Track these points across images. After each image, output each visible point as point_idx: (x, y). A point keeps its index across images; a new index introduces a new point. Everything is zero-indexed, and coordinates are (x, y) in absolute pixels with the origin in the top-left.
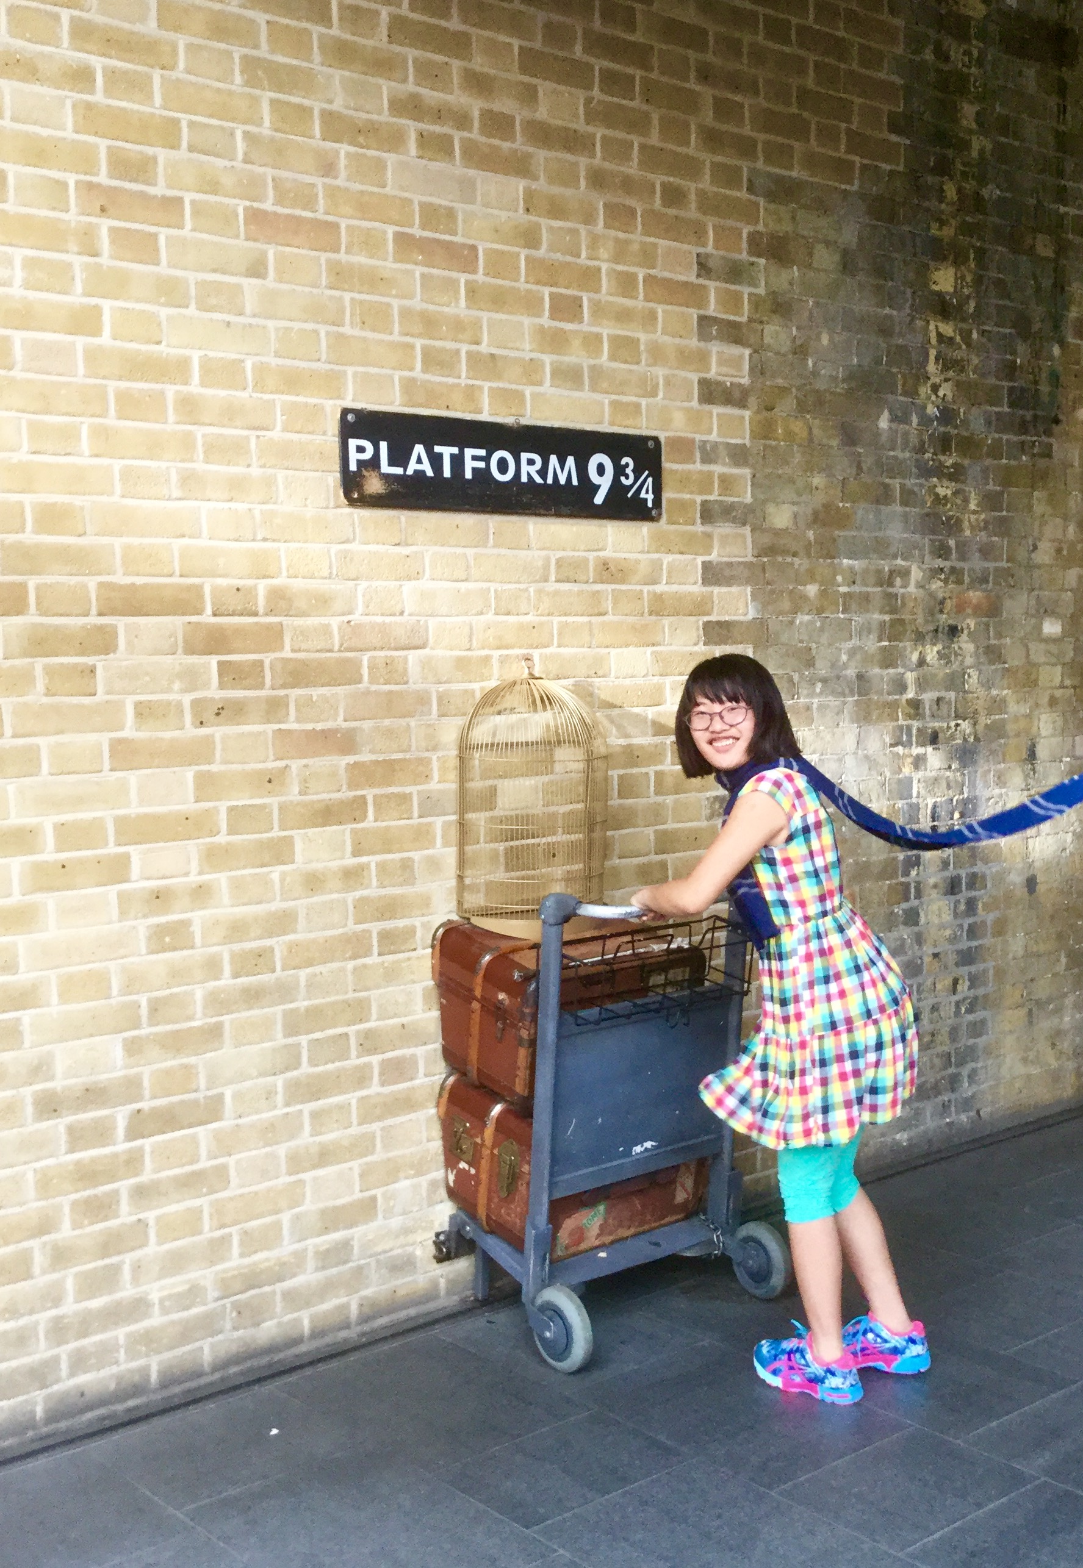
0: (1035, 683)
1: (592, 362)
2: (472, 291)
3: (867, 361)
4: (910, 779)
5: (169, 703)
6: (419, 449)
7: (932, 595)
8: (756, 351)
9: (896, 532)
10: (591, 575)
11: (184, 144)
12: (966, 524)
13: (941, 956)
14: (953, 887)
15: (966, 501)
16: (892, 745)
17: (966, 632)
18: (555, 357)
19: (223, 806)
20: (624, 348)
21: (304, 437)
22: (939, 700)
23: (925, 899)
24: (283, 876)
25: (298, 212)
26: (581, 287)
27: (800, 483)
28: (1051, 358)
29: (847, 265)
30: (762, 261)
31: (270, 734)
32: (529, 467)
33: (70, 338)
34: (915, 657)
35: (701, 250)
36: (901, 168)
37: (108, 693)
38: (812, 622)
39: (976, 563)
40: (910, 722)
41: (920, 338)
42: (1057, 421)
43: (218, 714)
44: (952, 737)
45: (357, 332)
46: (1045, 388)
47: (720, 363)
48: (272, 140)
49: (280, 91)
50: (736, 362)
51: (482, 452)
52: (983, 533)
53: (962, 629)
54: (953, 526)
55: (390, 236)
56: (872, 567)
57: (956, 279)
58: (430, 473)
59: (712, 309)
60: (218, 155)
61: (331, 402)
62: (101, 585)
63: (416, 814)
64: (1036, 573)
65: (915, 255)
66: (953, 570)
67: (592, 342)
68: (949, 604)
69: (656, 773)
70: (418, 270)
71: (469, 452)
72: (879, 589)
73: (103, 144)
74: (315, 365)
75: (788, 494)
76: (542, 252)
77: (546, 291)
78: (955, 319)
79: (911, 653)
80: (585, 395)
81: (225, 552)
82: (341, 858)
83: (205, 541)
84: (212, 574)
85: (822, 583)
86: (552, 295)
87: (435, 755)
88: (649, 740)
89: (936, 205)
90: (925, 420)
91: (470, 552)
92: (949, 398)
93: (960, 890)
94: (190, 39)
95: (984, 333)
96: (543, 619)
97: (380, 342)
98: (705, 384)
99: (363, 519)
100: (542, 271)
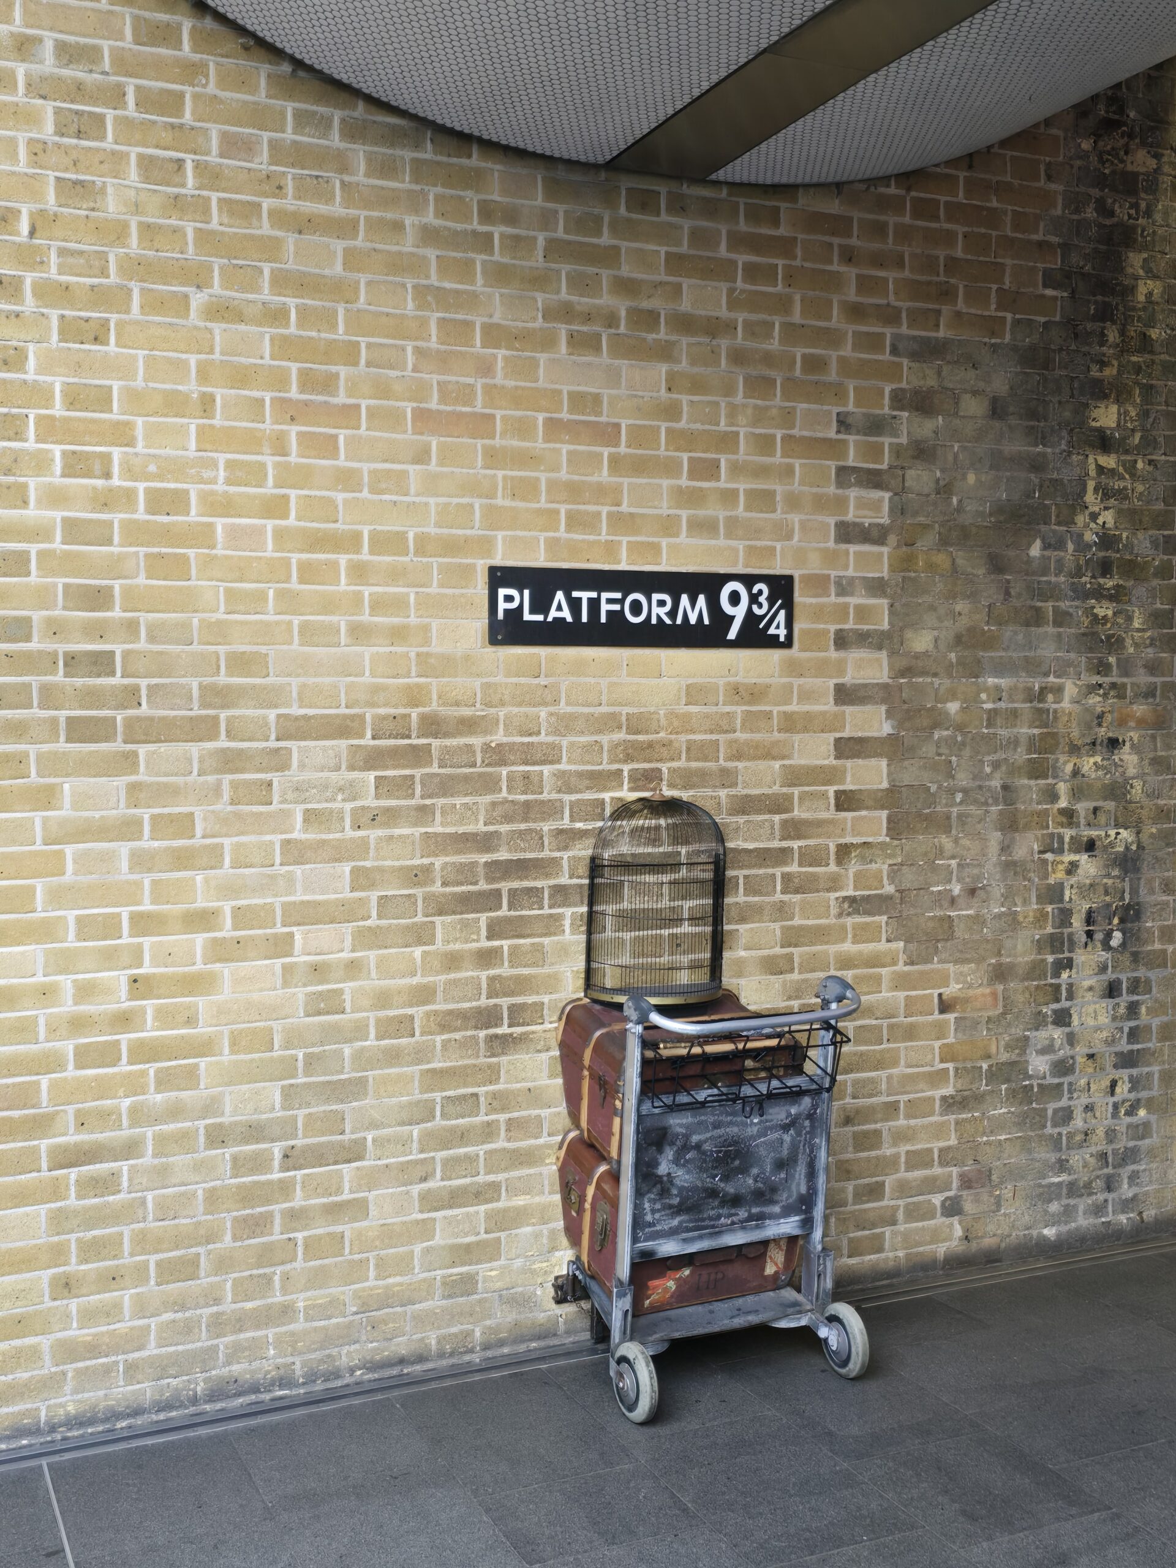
1: (729, 514)
2: (614, 461)
3: (1017, 496)
4: (1061, 886)
5: (331, 811)
6: (560, 596)
7: (1088, 710)
8: (896, 494)
9: (1048, 651)
10: (721, 699)
11: (363, 361)
12: (1128, 642)
13: (1097, 1057)
14: (1112, 990)
15: (1130, 619)
16: (1040, 852)
17: (1128, 744)
18: (691, 512)
19: (374, 895)
20: (762, 500)
21: (457, 591)
22: (1095, 810)
23: (1078, 1001)
24: (425, 954)
25: (459, 408)
26: (719, 451)
27: (942, 610)
29: (997, 410)
30: (906, 414)
31: (418, 836)
33: (263, 521)
34: (1069, 768)
35: (841, 409)
36: (1057, 319)
37: (281, 802)
38: (953, 739)
39: (1143, 679)
40: (1061, 830)
41: (1077, 471)
43: (373, 820)
44: (1111, 845)
45: (508, 503)
47: (857, 507)
48: (438, 351)
49: (446, 311)
51: (618, 595)
52: (1149, 650)
53: (1124, 742)
54: (1114, 644)
55: (541, 422)
56: (1021, 685)
57: (1119, 414)
58: (569, 619)
59: (851, 462)
60: (392, 368)
61: (482, 562)
62: (279, 716)
63: (545, 906)
65: (1073, 396)
66: (1113, 686)
67: (729, 497)
68: (1108, 717)
69: (783, 875)
70: (565, 448)
71: (605, 596)
72: (1029, 705)
73: (294, 367)
74: (469, 532)
75: (930, 619)
76: (682, 424)
77: (685, 456)
78: (1116, 452)
79: (1065, 763)
80: (722, 542)
81: (384, 688)
82: (477, 941)
83: (367, 679)
84: (373, 705)
85: (965, 701)
86: (690, 459)
87: (566, 855)
88: (776, 844)
89: (1096, 349)
90: (1082, 546)
91: (604, 683)
92: (1110, 523)
93: (1120, 995)
94: (370, 276)
95: (1150, 462)
96: (673, 737)
97: (528, 510)
98: (842, 526)
99: (506, 656)
100: (681, 440)
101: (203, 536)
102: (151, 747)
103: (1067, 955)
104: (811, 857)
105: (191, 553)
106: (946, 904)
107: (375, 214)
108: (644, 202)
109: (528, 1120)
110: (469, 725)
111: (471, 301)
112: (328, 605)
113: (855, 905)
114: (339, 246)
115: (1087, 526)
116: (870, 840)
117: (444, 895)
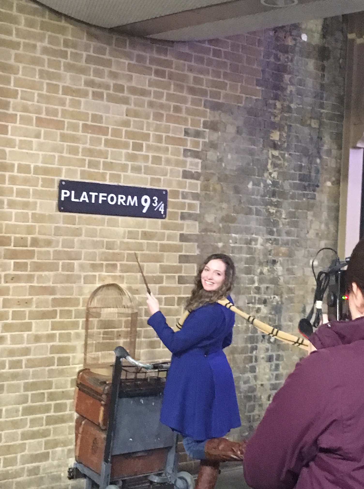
0: (306, 283)
1: (146, 164)
2: (106, 141)
3: (244, 164)
6: (85, 193)
7: (266, 248)
8: (204, 161)
9: (253, 225)
10: (140, 236)
11: (19, 97)
12: (280, 223)
13: (264, 385)
14: (270, 359)
15: (281, 214)
17: (279, 262)
18: (132, 163)
19: (11, 310)
20: (157, 160)
21: (48, 189)
22: (267, 288)
23: (258, 363)
24: (28, 335)
25: (52, 118)
26: (143, 140)
27: (218, 207)
28: (317, 164)
29: (239, 131)
30: (207, 130)
31: (28, 287)
32: (121, 200)
34: (259, 271)
35: (186, 127)
36: (260, 98)
39: (285, 238)
40: (255, 295)
41: (265, 156)
43: (12, 279)
44: (272, 302)
45: (68, 155)
46: (313, 174)
47: (190, 165)
48: (46, 95)
49: (50, 80)
50: (196, 165)
51: (105, 195)
52: (287, 226)
53: (278, 262)
54: (275, 224)
55: (81, 125)
56: (244, 238)
57: (280, 135)
58: (87, 201)
59: (188, 147)
60: (30, 101)
61: (57, 178)
63: (73, 317)
64: (309, 242)
65: (265, 128)
66: (275, 239)
67: (146, 158)
68: (273, 252)
70: (89, 135)
71: (101, 195)
72: (245, 246)
74: (53, 166)
75: (213, 210)
76: (130, 129)
77: (131, 141)
78: (278, 150)
79: (258, 269)
80: (143, 175)
81: (19, 226)
82: (47, 331)
83: (13, 222)
84: (14, 233)
85: (224, 243)
86: (133, 142)
87: (81, 297)
89: (273, 110)
90: (266, 186)
91: (98, 228)
93: (273, 361)
94: (24, 65)
95: (290, 154)
96: (122, 251)
97: (74, 158)
98: (184, 172)
99: (64, 216)
100: (130, 135)
103: (255, 344)
107: (27, 41)
108: (121, 43)
109: (62, 404)
110: (49, 243)
111: (58, 77)
114: (13, 52)
115: (268, 177)
117: (37, 311)
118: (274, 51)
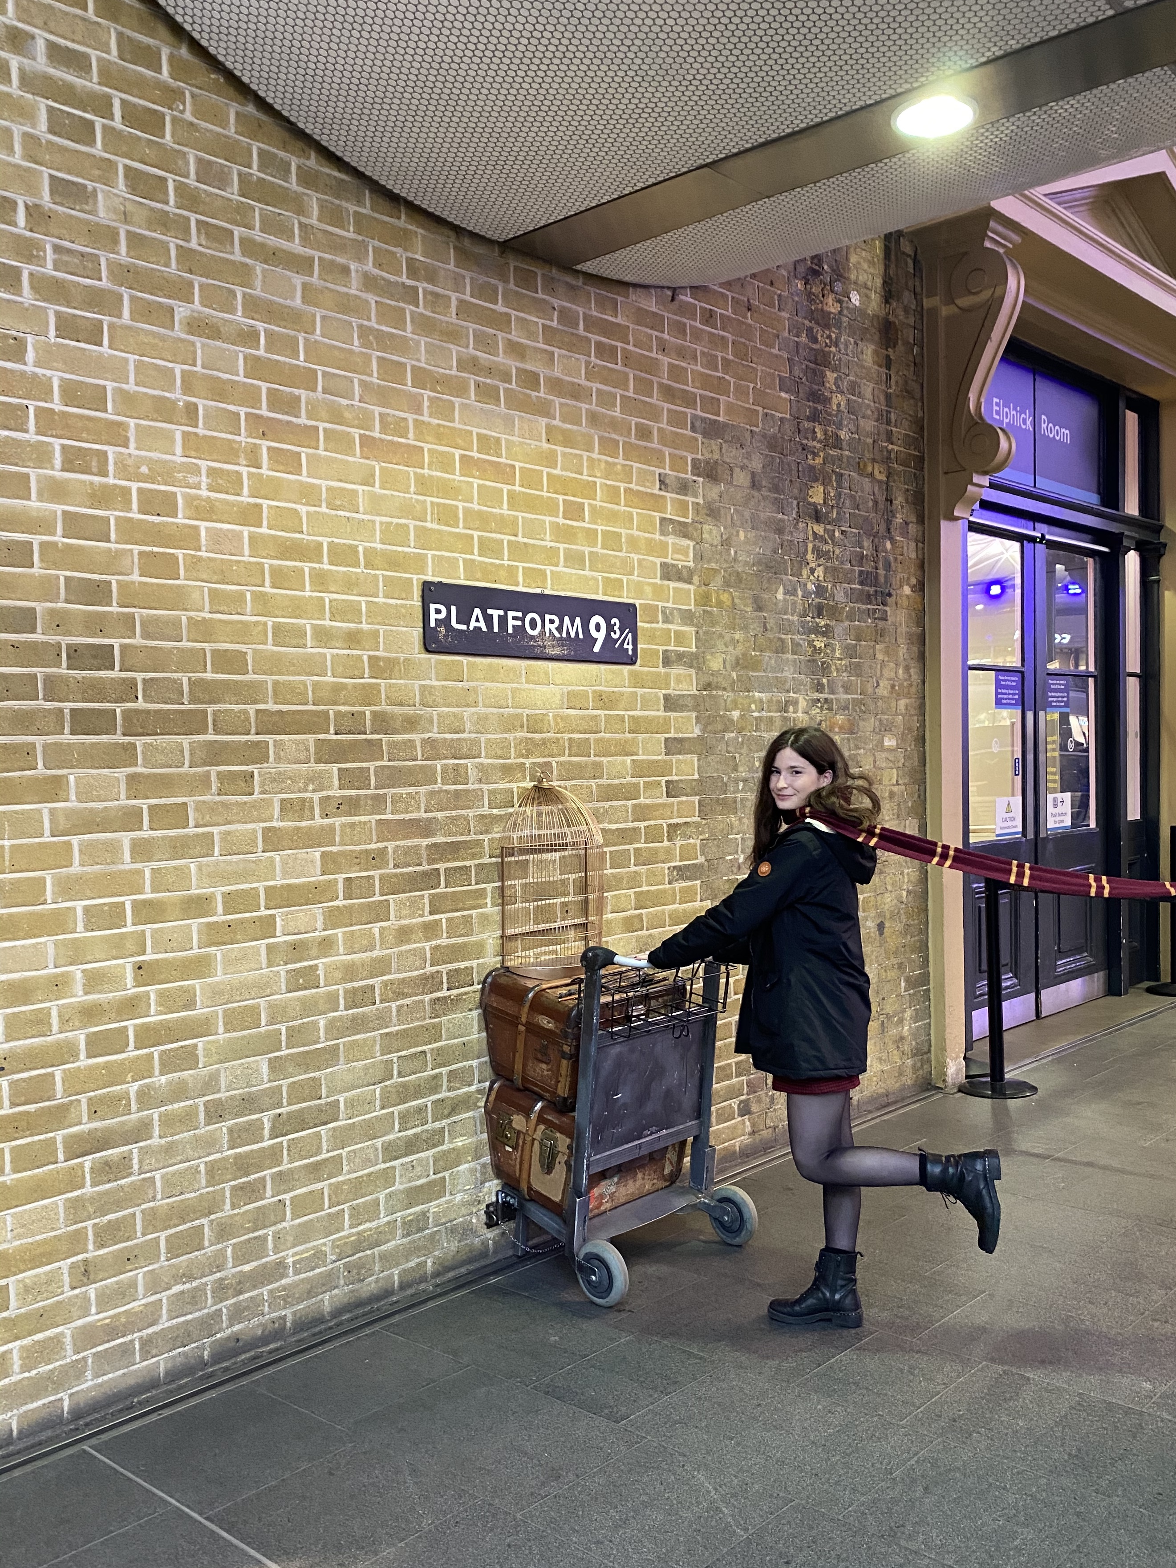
1: (592, 549)
2: (512, 495)
3: (768, 552)
5: (304, 800)
6: (477, 611)
8: (697, 543)
9: (788, 673)
10: (591, 704)
11: (320, 388)
12: (833, 668)
15: (833, 651)
18: (566, 545)
19: (340, 878)
20: (612, 541)
21: (399, 602)
24: (382, 929)
25: (396, 439)
26: (583, 496)
27: (727, 638)
28: (885, 551)
29: (755, 485)
30: (701, 479)
31: (374, 823)
32: (551, 625)
33: (240, 528)
35: (662, 471)
36: (787, 416)
37: (262, 793)
38: (737, 738)
39: (843, 696)
41: (802, 535)
42: (890, 595)
43: (338, 808)
45: (435, 526)
46: (881, 572)
47: (673, 552)
48: (379, 386)
49: (383, 350)
50: (685, 551)
51: (519, 614)
52: (845, 674)
54: (825, 669)
55: (457, 458)
56: (775, 699)
57: (824, 494)
58: (484, 629)
59: (669, 515)
60: (343, 397)
61: (416, 576)
62: (258, 711)
63: (473, 882)
64: (880, 703)
65: (799, 477)
66: (826, 700)
67: (591, 535)
69: (635, 850)
70: (476, 482)
71: (511, 614)
72: (779, 714)
73: (264, 386)
74: (405, 550)
75: (720, 645)
76: (558, 471)
77: (561, 498)
78: (824, 522)
80: (587, 573)
81: (344, 686)
82: (422, 916)
83: (329, 679)
84: (335, 703)
85: (742, 710)
86: (564, 501)
87: (486, 838)
88: (631, 825)
89: (811, 443)
90: (806, 593)
91: (509, 688)
92: (821, 578)
94: (325, 312)
95: (842, 532)
96: (559, 735)
97: (450, 533)
98: (664, 565)
99: (437, 661)
100: (559, 484)
101: (189, 538)
102: (148, 739)
104: (653, 835)
105: (179, 552)
106: (735, 870)
107: (326, 256)
108: (526, 280)
109: (463, 1070)
110: (411, 724)
111: (401, 345)
112: (297, 609)
113: (682, 873)
114: (298, 280)
115: (808, 578)
116: (688, 820)
117: (396, 875)
118: (807, 322)
